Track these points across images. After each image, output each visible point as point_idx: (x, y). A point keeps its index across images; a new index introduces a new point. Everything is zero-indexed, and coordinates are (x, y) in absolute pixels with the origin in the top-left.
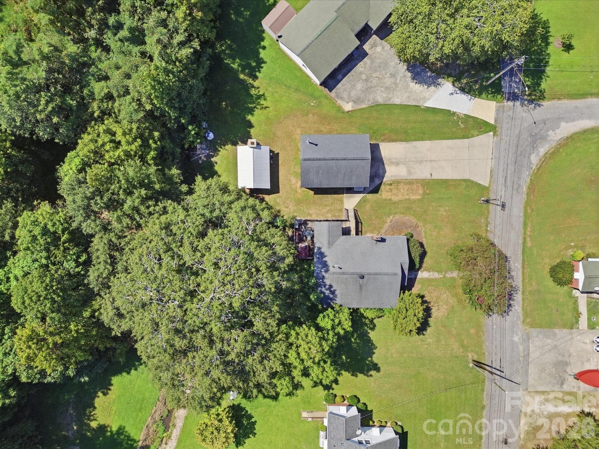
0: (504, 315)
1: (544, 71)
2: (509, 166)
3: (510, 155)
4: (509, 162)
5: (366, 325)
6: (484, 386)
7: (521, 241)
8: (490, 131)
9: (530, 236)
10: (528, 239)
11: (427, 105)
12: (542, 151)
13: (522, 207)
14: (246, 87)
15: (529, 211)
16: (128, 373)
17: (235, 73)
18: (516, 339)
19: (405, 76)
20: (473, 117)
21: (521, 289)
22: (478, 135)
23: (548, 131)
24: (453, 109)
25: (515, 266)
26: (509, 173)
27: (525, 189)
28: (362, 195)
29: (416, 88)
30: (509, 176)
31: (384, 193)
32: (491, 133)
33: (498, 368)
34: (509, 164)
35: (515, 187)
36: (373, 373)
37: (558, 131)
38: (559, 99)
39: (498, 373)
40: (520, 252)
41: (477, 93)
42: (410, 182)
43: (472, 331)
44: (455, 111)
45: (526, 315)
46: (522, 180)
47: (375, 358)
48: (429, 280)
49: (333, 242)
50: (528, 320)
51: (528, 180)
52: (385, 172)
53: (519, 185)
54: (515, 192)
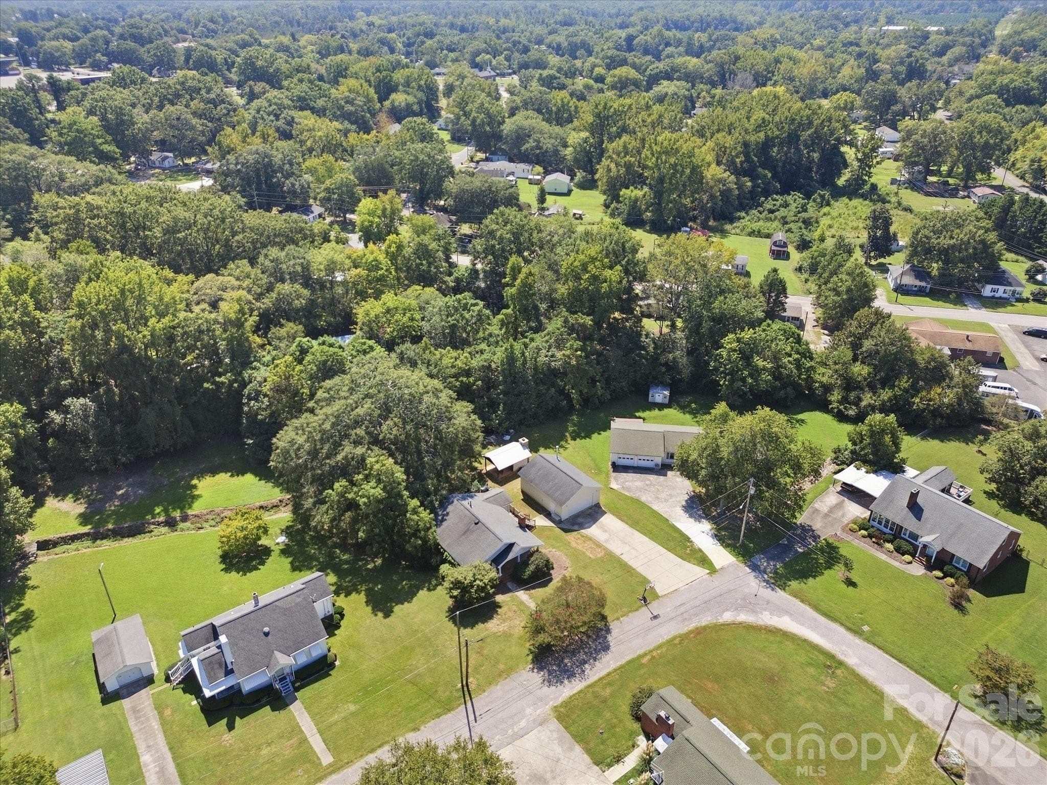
0: (546, 682)
1: (806, 578)
2: (696, 600)
3: (707, 595)
4: (700, 598)
5: (430, 583)
6: (446, 714)
7: (639, 652)
9: (653, 657)
10: (648, 658)
11: (675, 524)
12: (743, 617)
13: (673, 633)
14: (563, 438)
16: (260, 480)
17: (567, 431)
18: (528, 711)
19: (680, 502)
20: (704, 554)
21: (589, 682)
23: (765, 610)
24: (693, 539)
25: (608, 662)
26: (691, 603)
27: (692, 626)
28: (553, 525)
29: (680, 512)
30: (688, 605)
31: (571, 537)
32: (707, 571)
33: (477, 714)
34: (698, 599)
36: (380, 615)
37: (775, 618)
38: (802, 601)
39: (471, 717)
42: (599, 545)
43: (501, 666)
45: (566, 704)
46: (698, 619)
47: (398, 609)
48: (522, 603)
49: (490, 502)
50: (562, 710)
51: (704, 624)
52: (589, 527)
53: (691, 620)
54: (679, 619)
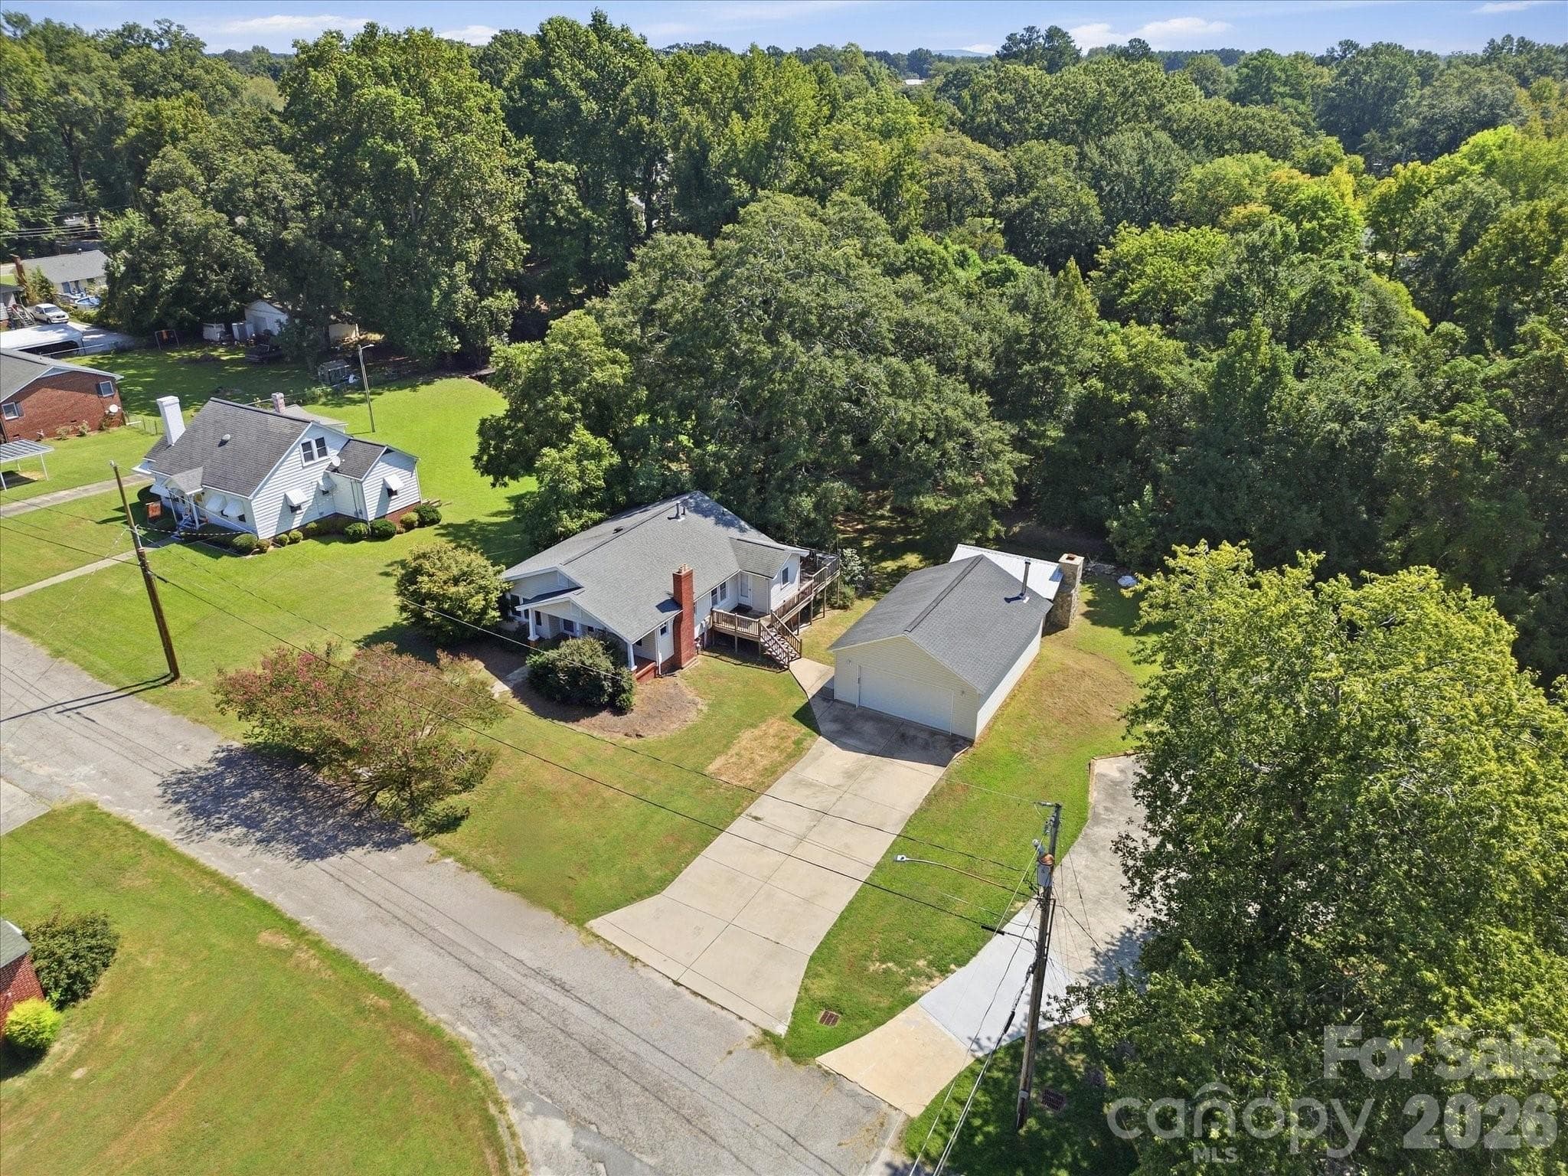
2: (598, 1022)
3: (643, 1049)
4: (614, 1031)
7: (310, 921)
8: (793, 1029)
9: (289, 954)
10: (285, 942)
13: (412, 989)
15: (372, 999)
20: (891, 1013)
22: (804, 989)
26: (577, 1009)
27: (463, 1031)
28: (811, 692)
30: (563, 1000)
31: (782, 729)
32: (781, 1030)
34: (607, 1025)
35: (502, 1003)
40: (280, 901)
41: (997, 1074)
42: (773, 773)
44: (951, 977)
46: (506, 1039)
51: (482, 1064)
53: (495, 1020)
54: (488, 990)
